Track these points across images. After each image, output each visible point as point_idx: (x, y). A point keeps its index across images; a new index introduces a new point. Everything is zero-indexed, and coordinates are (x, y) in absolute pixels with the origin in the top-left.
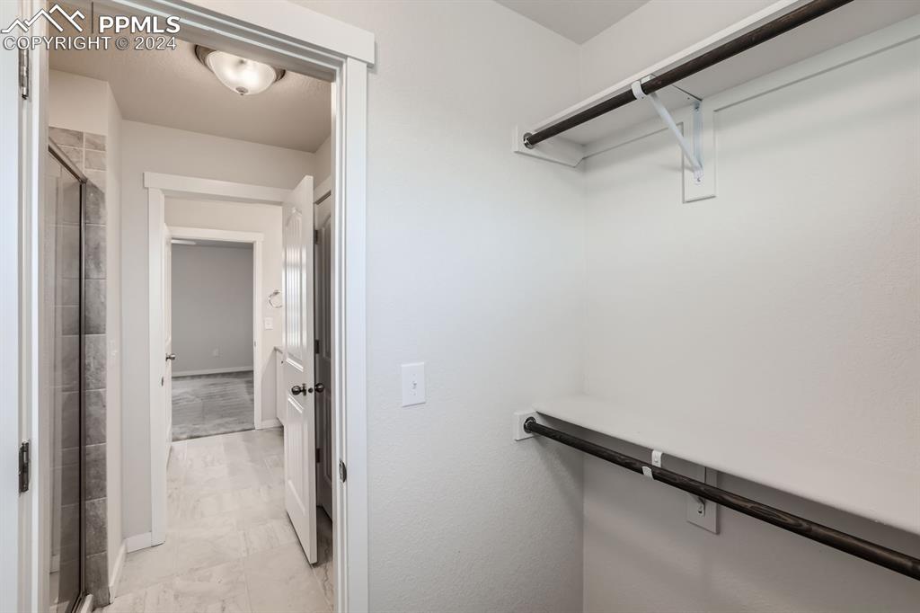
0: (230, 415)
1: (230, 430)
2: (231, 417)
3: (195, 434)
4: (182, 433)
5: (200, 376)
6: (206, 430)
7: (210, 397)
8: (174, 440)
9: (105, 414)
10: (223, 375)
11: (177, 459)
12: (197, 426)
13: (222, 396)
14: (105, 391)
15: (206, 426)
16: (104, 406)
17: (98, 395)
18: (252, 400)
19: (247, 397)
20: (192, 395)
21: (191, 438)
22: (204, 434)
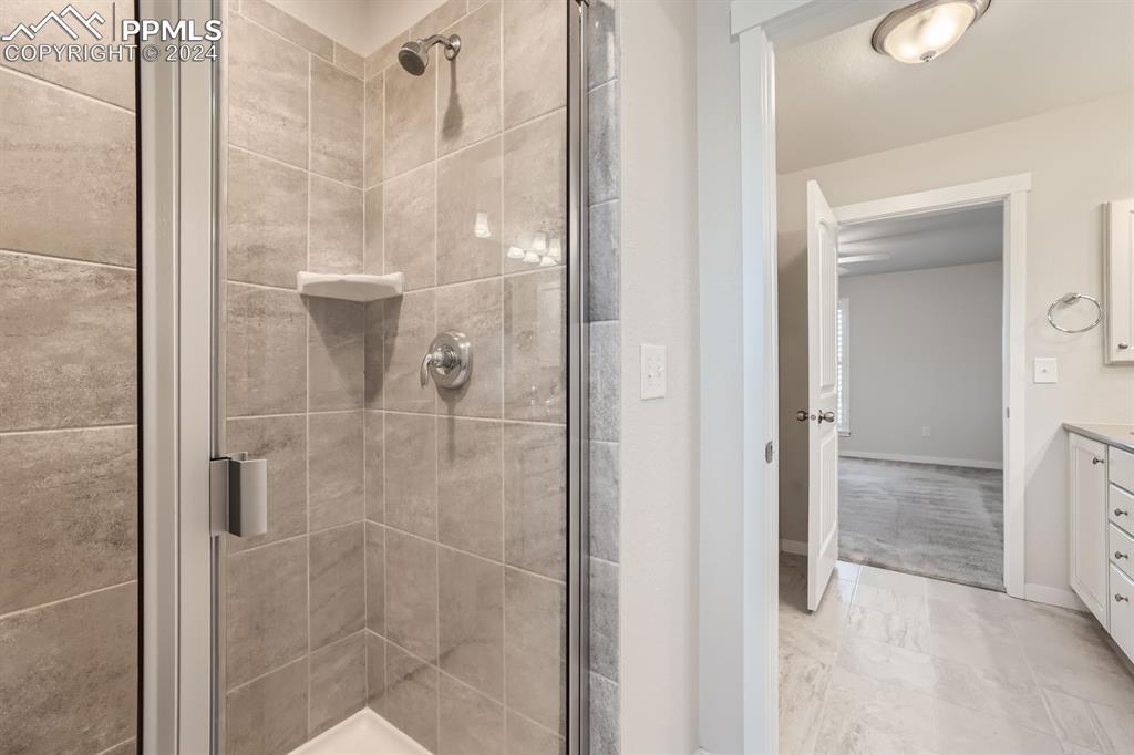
0: (948, 543)
1: (948, 576)
2: (951, 546)
3: (879, 559)
4: (856, 550)
5: (900, 463)
6: (897, 558)
7: (913, 499)
8: (841, 558)
9: (617, 499)
10: (939, 467)
11: (839, 598)
12: (883, 545)
13: (933, 502)
14: (618, 447)
15: (898, 551)
16: (616, 482)
17: (608, 455)
18: (999, 526)
19: (986, 517)
20: (884, 490)
21: (871, 564)
22: (893, 564)
